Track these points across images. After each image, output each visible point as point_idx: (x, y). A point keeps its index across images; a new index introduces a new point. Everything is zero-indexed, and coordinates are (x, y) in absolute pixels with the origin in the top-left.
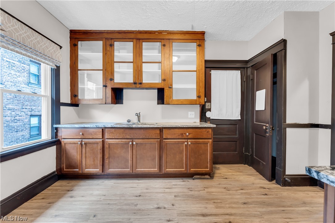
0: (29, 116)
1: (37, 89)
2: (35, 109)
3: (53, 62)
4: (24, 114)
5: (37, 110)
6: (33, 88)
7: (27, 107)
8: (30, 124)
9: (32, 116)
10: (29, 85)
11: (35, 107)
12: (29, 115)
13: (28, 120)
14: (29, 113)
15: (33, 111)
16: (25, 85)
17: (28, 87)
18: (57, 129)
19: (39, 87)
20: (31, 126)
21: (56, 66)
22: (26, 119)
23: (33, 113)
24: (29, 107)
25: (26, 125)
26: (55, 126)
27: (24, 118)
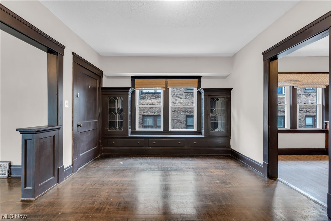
0: (305, 117)
1: (311, 94)
2: (309, 111)
3: (323, 85)
4: (301, 115)
5: (311, 112)
6: (308, 93)
7: (303, 109)
8: (305, 123)
9: (307, 116)
10: (305, 92)
11: (309, 109)
12: (305, 115)
13: (304, 119)
14: (305, 114)
15: (308, 112)
16: (302, 92)
17: (304, 94)
18: (326, 123)
19: (313, 91)
20: (306, 124)
21: (326, 86)
22: (302, 119)
23: (308, 114)
24: (304, 109)
25: (302, 124)
26: (325, 121)
27: (301, 117)
